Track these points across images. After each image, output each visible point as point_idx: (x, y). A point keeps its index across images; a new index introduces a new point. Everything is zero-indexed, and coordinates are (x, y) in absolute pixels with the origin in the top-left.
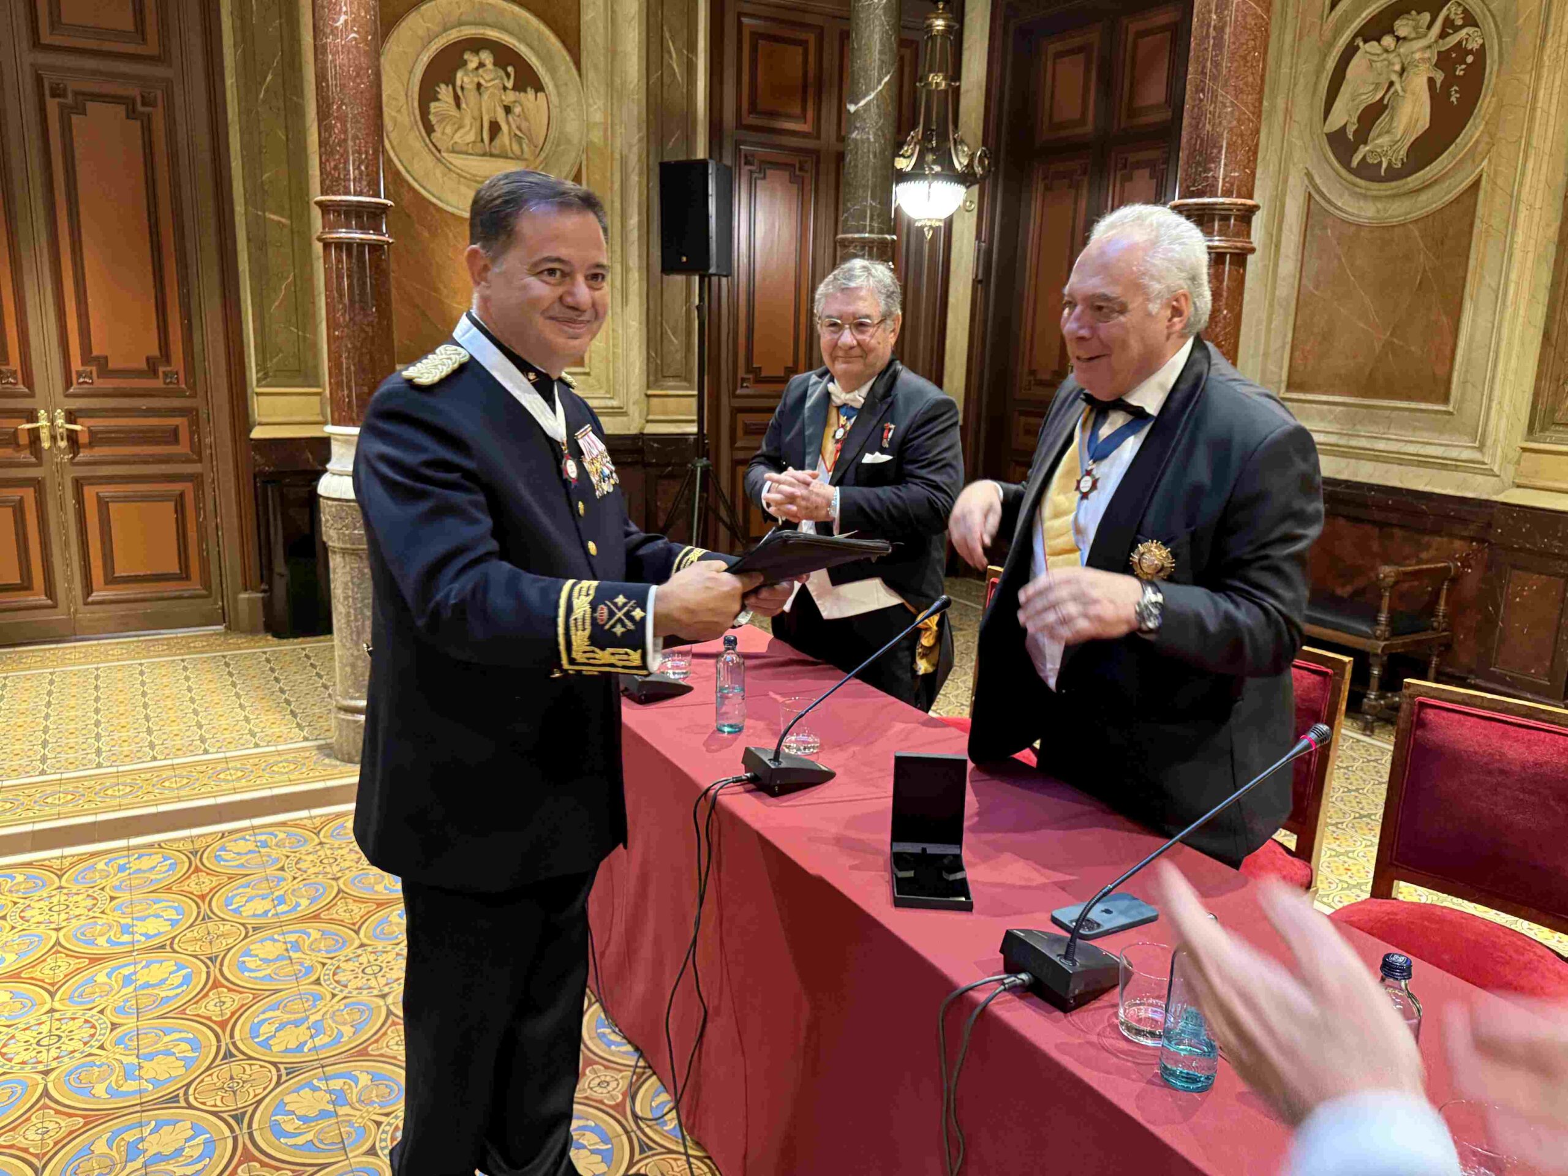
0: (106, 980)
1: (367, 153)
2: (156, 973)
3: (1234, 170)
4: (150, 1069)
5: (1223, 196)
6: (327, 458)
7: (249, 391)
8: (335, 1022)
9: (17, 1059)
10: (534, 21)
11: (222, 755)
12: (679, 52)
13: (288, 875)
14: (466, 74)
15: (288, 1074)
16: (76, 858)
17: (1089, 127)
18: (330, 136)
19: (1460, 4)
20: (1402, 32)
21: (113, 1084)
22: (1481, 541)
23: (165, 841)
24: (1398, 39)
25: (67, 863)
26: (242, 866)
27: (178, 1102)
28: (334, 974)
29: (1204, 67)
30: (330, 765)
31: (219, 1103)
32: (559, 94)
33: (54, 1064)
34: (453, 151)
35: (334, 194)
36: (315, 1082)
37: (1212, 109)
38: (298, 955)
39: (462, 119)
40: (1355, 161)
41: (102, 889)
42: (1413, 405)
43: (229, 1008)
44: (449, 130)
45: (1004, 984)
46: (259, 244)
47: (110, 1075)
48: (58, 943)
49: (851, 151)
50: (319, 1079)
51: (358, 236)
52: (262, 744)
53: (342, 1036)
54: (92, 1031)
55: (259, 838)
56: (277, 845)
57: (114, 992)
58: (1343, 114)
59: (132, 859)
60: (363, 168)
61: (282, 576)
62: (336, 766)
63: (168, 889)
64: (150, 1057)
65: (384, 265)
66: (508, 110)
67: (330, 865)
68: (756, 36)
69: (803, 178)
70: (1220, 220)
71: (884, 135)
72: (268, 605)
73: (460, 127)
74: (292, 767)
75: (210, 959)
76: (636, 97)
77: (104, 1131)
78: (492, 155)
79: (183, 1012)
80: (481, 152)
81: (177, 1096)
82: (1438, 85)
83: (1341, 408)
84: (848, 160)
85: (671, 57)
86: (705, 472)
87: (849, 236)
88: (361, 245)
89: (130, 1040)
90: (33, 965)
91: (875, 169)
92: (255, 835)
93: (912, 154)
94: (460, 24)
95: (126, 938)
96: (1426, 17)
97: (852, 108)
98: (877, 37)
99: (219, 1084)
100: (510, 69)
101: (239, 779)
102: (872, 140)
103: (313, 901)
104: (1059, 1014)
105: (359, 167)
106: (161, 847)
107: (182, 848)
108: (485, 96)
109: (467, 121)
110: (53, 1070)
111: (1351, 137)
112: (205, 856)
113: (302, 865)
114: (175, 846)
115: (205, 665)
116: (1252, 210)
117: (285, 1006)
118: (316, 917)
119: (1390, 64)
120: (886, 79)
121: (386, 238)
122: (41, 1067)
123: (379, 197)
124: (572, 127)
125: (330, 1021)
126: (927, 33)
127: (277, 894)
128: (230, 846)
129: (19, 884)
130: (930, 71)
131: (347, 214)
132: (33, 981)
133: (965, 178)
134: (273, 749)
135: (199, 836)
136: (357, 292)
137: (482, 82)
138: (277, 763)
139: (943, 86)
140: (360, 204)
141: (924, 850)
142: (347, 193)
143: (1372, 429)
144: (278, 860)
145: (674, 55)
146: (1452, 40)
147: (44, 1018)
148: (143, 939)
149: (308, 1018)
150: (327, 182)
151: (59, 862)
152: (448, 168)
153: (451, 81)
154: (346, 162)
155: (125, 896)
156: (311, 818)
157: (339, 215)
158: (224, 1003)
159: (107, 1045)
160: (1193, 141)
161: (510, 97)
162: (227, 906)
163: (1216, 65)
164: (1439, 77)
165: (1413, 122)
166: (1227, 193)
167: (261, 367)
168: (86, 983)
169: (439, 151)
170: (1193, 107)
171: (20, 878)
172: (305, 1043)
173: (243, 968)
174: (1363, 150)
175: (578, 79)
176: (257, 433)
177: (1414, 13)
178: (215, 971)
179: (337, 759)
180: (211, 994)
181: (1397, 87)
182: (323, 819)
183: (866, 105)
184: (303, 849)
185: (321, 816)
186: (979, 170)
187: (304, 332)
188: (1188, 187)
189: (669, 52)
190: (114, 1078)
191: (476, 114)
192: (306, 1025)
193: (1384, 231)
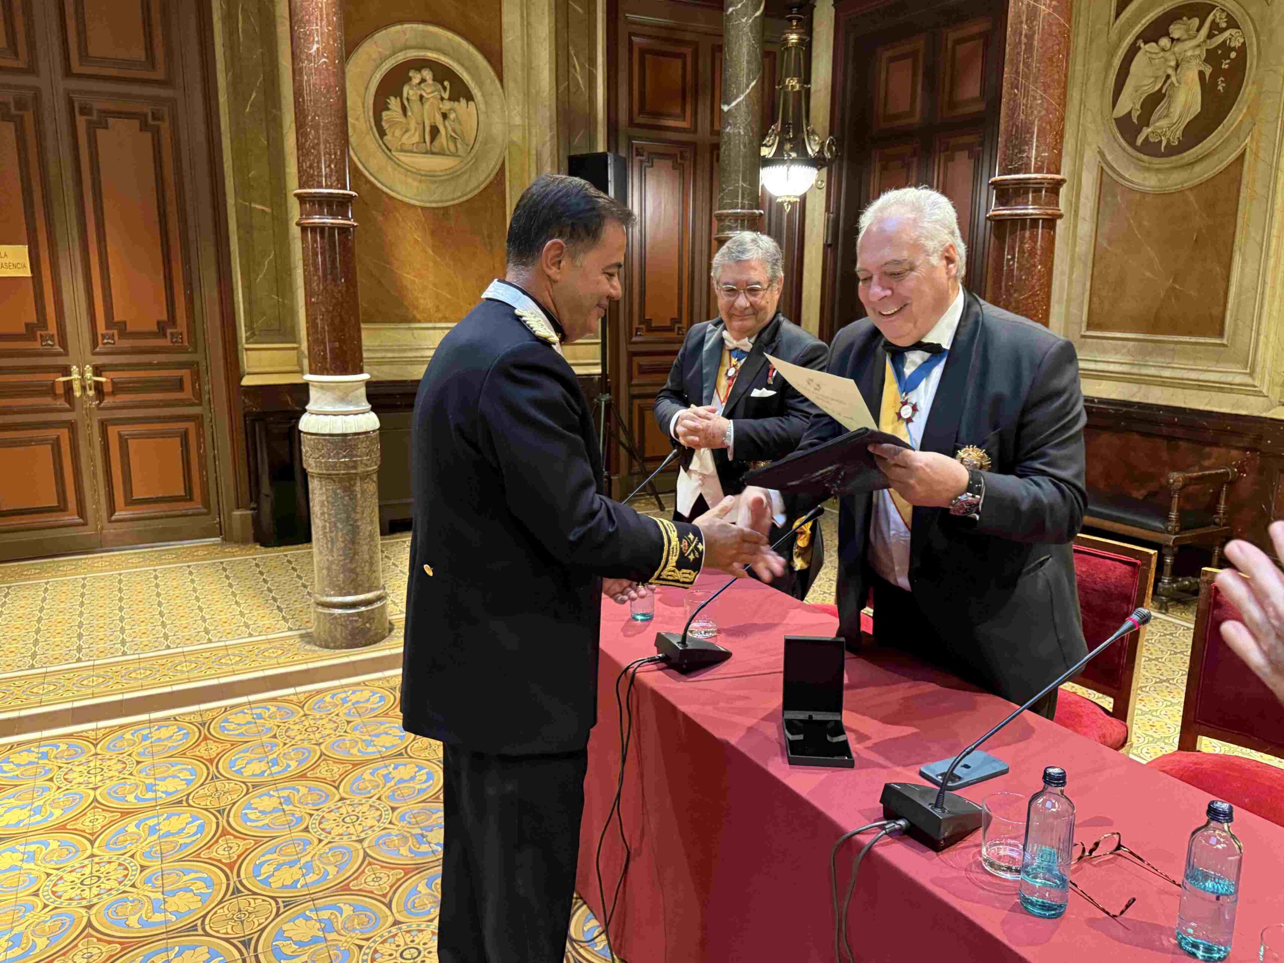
0: (136, 830)
1: (335, 154)
2: (175, 824)
3: (1044, 151)
4: (174, 903)
5: (1036, 172)
6: (307, 401)
7: (240, 347)
8: (322, 862)
9: (66, 896)
10: (465, 44)
11: (222, 644)
12: (582, 66)
13: (279, 741)
14: (412, 89)
15: (285, 907)
16: (108, 730)
17: (917, 119)
18: (306, 141)
19: (1223, 11)
20: (1176, 35)
21: (144, 916)
22: (1253, 450)
23: (179, 715)
24: (1173, 40)
25: (100, 734)
26: (241, 734)
27: (196, 930)
28: (320, 823)
29: (1017, 68)
30: (310, 651)
31: (230, 931)
32: (486, 103)
33: (95, 900)
34: (402, 151)
35: (310, 187)
36: (307, 913)
37: (1025, 101)
38: (291, 807)
39: (408, 124)
40: (1139, 141)
41: (130, 755)
42: (1193, 340)
43: (236, 851)
44: (398, 133)
45: (885, 829)
46: (246, 228)
47: (140, 909)
48: (95, 800)
49: (725, 142)
50: (311, 911)
51: (329, 221)
52: (254, 634)
53: (328, 874)
54: (126, 872)
55: (254, 711)
56: (270, 717)
57: (142, 840)
58: (1129, 103)
59: (153, 730)
60: (333, 166)
61: (267, 496)
62: (315, 651)
63: (183, 754)
64: (174, 893)
65: (350, 244)
66: (445, 116)
67: (314, 732)
68: (643, 52)
69: (683, 165)
70: (1033, 192)
71: (752, 131)
72: (256, 521)
73: (407, 131)
74: (280, 652)
75: (219, 811)
76: (547, 103)
77: (137, 955)
78: (433, 153)
79: (199, 855)
80: (424, 151)
81: (196, 925)
82: (1207, 77)
83: (1132, 343)
84: (722, 150)
85: (576, 70)
86: (608, 406)
87: (725, 211)
88: (332, 228)
89: (156, 879)
90: (75, 818)
91: (745, 157)
92: (251, 709)
93: (773, 144)
94: (407, 48)
95: (150, 795)
96: (1196, 21)
97: (725, 108)
98: (745, 50)
99: (230, 916)
100: (446, 83)
101: (237, 663)
102: (742, 133)
103: (300, 763)
104: (932, 853)
105: (329, 166)
106: (176, 720)
107: (193, 720)
108: (427, 106)
109: (413, 125)
110: (94, 905)
111: (1135, 121)
112: (212, 726)
113: (290, 733)
114: (187, 719)
115: (207, 570)
116: (1060, 183)
117: (281, 850)
118: (303, 776)
119: (1166, 60)
120: (753, 84)
121: (351, 222)
122: (84, 903)
123: (345, 188)
124: (497, 129)
125: (318, 862)
126: (784, 45)
127: (270, 757)
128: (232, 718)
129: (63, 751)
130: (787, 77)
131: (321, 204)
132: (76, 832)
133: (817, 162)
134: (264, 637)
135: (207, 710)
136: (329, 266)
137: (424, 94)
138: (267, 650)
139: (797, 87)
140: (331, 195)
141: (811, 717)
142: (321, 187)
143: (1159, 359)
144: (271, 729)
145: (578, 68)
146: (1219, 39)
147: (86, 862)
148: (164, 796)
149: (299, 860)
150: (304, 178)
151: (94, 733)
152: (398, 164)
153: (399, 94)
154: (319, 162)
155: (148, 761)
156: (296, 694)
157: (314, 204)
158: (231, 848)
159: (138, 884)
160: (1010, 128)
161: (447, 106)
162: (231, 768)
163: (1027, 65)
164: (1208, 70)
165: (1187, 107)
166: (1038, 170)
167: (250, 327)
168: (118, 833)
169: (390, 150)
170: (1010, 100)
171: (63, 747)
172: (298, 880)
173: (245, 818)
174: (1146, 131)
175: (501, 90)
176: (247, 381)
177: (1185, 18)
178: (223, 822)
179: (315, 644)
180: (220, 841)
181: (1173, 79)
182: (307, 695)
183: (737, 105)
184: (291, 720)
185: (305, 692)
186: (828, 155)
187: (283, 299)
188: (1007, 166)
189: (574, 67)
190: (143, 912)
191: (420, 120)
192: (298, 866)
193: (1165, 197)
